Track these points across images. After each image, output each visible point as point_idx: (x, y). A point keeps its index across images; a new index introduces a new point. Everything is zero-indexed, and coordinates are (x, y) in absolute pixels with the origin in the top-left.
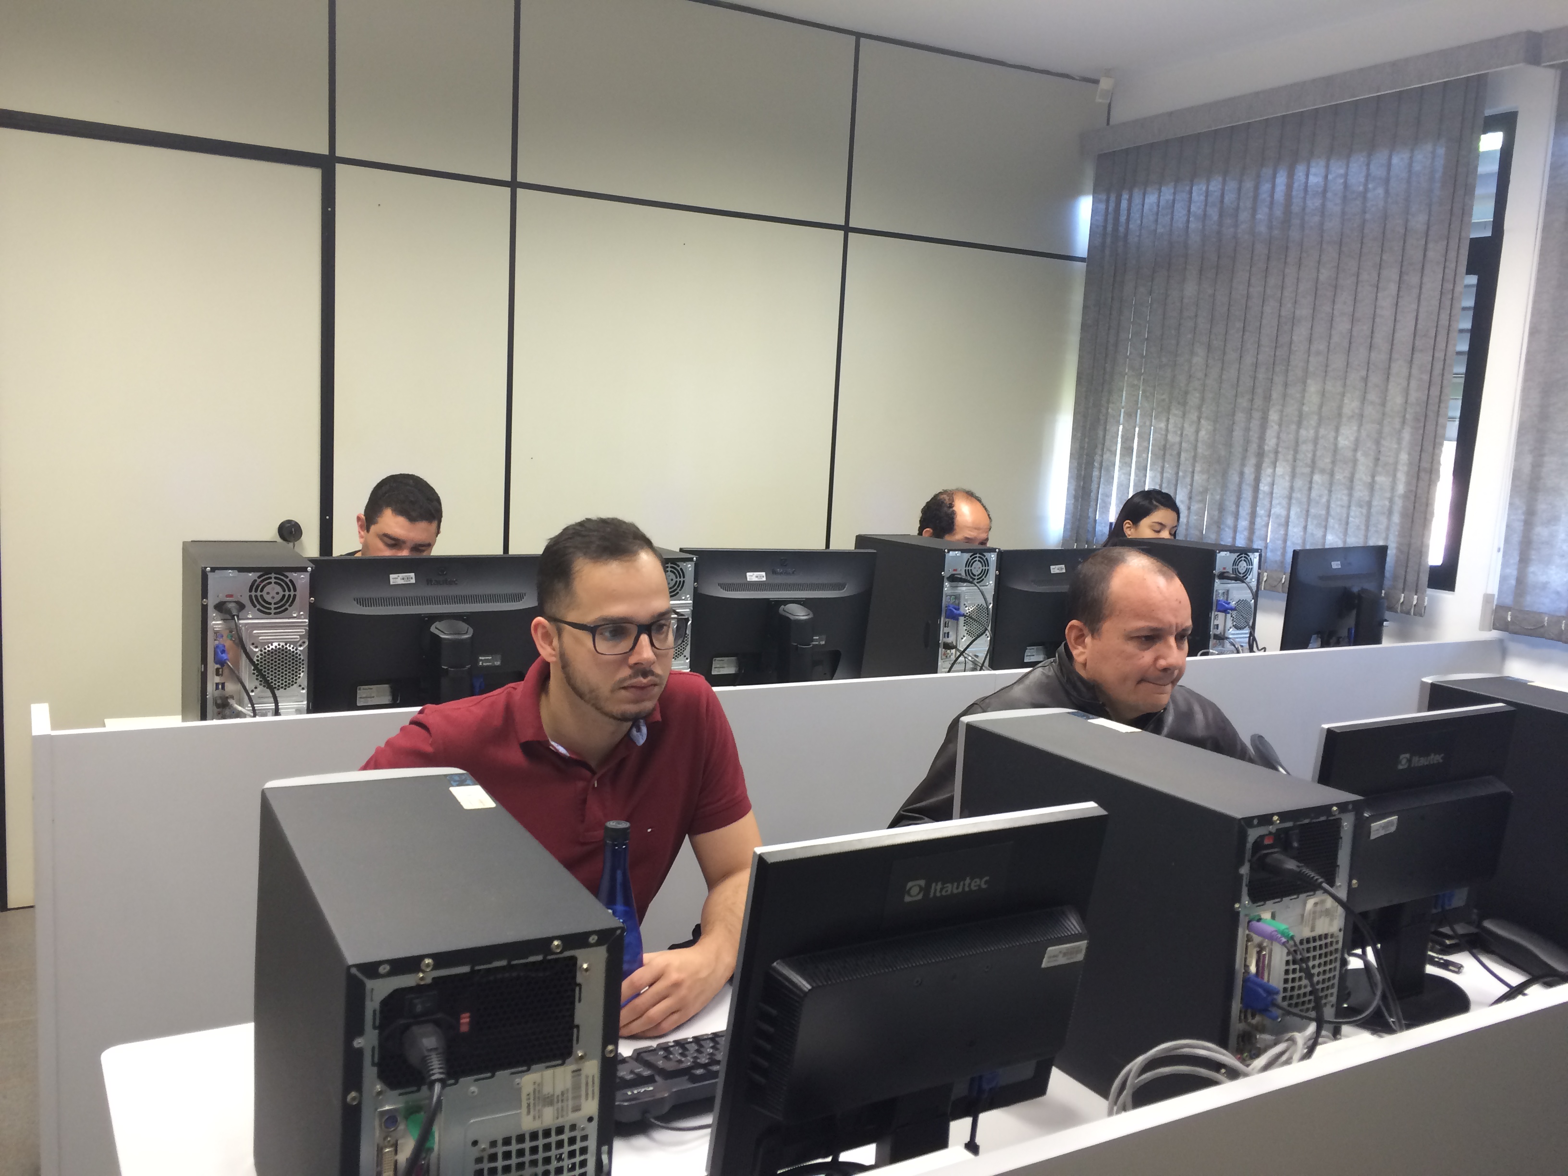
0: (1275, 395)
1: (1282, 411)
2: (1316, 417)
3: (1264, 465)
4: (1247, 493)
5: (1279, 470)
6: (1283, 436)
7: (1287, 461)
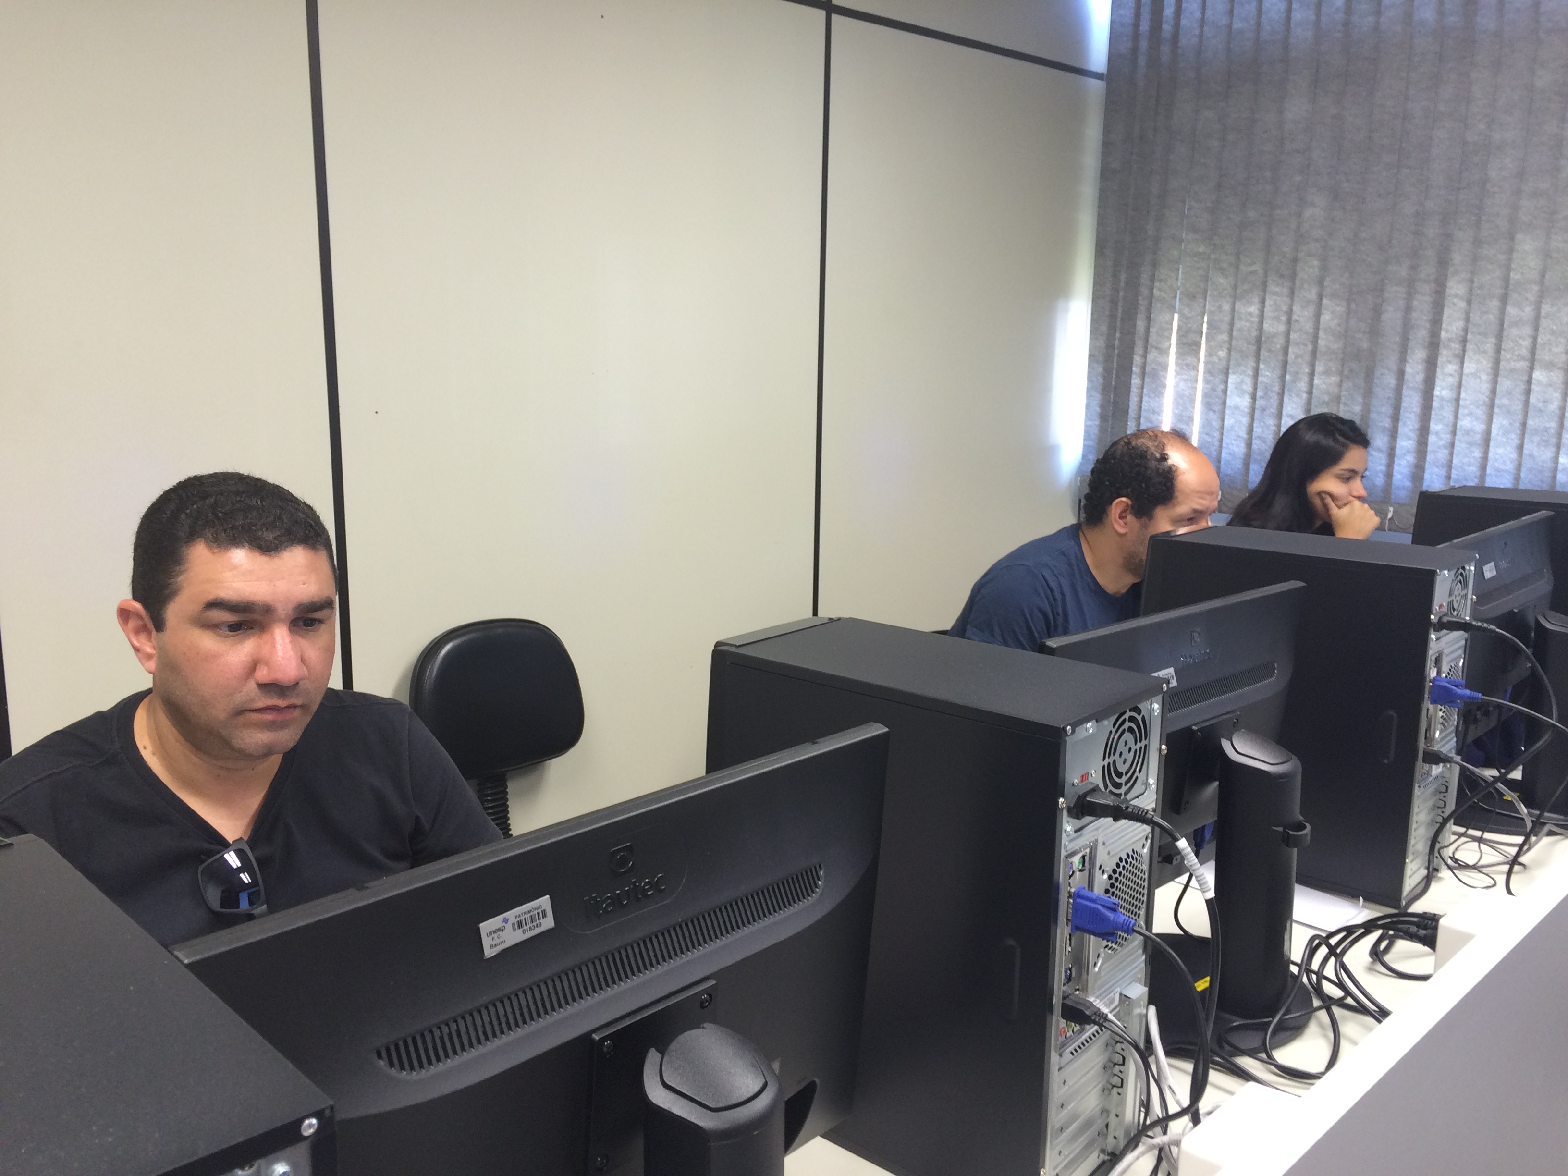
0: (1457, 257)
1: (1472, 281)
2: (1536, 288)
3: (1441, 360)
4: (1412, 402)
5: (1470, 367)
6: (1475, 317)
7: (1485, 352)
